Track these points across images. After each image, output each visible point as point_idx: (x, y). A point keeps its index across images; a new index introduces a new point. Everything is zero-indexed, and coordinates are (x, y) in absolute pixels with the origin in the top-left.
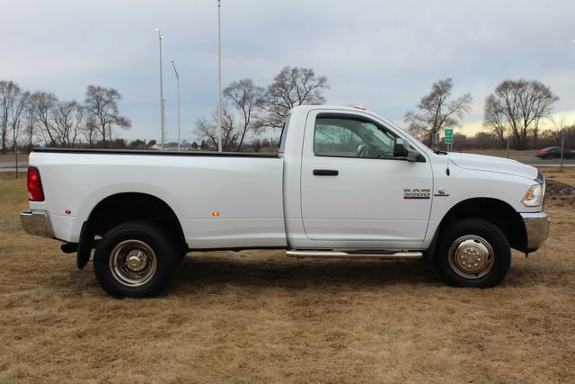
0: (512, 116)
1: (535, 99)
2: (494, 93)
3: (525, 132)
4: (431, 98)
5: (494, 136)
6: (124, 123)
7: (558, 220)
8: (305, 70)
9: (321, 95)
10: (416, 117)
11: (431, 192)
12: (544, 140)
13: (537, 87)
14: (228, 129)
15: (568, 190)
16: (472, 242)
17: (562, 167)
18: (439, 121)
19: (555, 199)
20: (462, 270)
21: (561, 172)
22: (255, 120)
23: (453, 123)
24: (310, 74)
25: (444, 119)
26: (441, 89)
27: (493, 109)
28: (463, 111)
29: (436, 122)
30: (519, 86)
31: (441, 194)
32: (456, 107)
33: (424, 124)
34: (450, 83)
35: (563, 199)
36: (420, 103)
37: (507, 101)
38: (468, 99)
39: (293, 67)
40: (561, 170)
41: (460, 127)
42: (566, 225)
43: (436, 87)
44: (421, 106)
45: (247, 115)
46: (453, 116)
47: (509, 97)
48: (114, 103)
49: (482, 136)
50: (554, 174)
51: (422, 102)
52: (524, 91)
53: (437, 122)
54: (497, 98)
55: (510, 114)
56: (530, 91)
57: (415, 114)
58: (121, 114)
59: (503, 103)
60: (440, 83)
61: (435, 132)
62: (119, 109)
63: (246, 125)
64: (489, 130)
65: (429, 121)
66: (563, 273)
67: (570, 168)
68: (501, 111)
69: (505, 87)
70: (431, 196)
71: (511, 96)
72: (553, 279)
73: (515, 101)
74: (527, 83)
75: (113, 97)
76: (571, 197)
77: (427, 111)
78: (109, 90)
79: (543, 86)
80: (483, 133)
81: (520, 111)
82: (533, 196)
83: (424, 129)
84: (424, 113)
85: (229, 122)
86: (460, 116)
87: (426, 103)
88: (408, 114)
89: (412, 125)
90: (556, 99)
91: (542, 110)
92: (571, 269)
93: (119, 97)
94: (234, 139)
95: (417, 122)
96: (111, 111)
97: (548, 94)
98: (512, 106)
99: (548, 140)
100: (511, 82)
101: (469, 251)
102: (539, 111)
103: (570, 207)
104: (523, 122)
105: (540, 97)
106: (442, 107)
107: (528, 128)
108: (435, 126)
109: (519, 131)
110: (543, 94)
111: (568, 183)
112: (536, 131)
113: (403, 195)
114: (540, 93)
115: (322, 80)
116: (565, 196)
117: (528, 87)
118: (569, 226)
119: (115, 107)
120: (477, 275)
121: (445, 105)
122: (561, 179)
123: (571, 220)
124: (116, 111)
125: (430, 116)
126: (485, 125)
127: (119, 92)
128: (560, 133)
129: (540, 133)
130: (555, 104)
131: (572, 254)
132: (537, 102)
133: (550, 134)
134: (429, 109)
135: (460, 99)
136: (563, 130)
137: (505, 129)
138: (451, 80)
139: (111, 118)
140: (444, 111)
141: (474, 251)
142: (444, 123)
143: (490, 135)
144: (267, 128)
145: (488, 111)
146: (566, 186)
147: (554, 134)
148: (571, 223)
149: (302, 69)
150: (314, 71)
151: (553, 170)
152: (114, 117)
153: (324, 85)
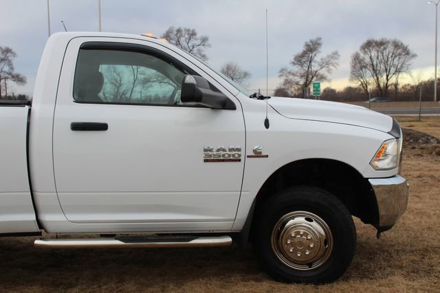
0: (376, 72)
1: (396, 56)
2: (359, 51)
3: (387, 86)
4: (302, 56)
5: (360, 89)
6: (19, 79)
7: (418, 173)
8: (189, 30)
9: (203, 53)
10: (290, 73)
11: (242, 153)
12: (404, 93)
13: (397, 45)
14: (118, 85)
15: (427, 138)
16: (302, 219)
17: (420, 117)
18: (310, 76)
19: (414, 148)
20: (288, 259)
21: (419, 121)
22: (143, 76)
23: (322, 78)
24: (192, 34)
25: (315, 74)
26: (312, 48)
27: (359, 65)
28: (331, 67)
29: (307, 77)
30: (381, 44)
31: (258, 154)
32: (325, 63)
33: (297, 79)
34: (320, 42)
35: (422, 148)
36: (293, 60)
37: (371, 58)
38: (336, 56)
39: (177, 27)
40: (419, 120)
41: (329, 81)
42: (426, 179)
43: (307, 45)
44: (293, 63)
45: (136, 72)
46: (323, 72)
47: (373, 55)
48: (9, 61)
49: (349, 90)
50: (412, 123)
51: (295, 59)
52: (385, 49)
53: (309, 77)
54: (362, 55)
55: (374, 70)
56: (390, 48)
57: (288, 70)
58: (16, 72)
59: (367, 60)
60: (311, 41)
61: (307, 86)
62: (14, 66)
63: (135, 81)
64: (355, 84)
65: (302, 77)
66: (426, 250)
67: (427, 117)
68: (365, 67)
69: (368, 45)
70: (242, 158)
71: (374, 53)
72: (413, 261)
73: (378, 58)
74: (388, 42)
75: (8, 55)
76: (429, 146)
77: (300, 67)
78: (3, 48)
79: (402, 44)
80: (350, 88)
81: (383, 67)
82: (386, 155)
83: (297, 84)
84: (296, 69)
85: (118, 79)
86: (329, 71)
87: (299, 60)
88: (282, 70)
89: (286, 80)
90: (414, 56)
91: (402, 66)
92: (435, 243)
93: (14, 55)
94: (123, 94)
95: (291, 77)
96: (6, 69)
97: (406, 52)
98: (375, 63)
99: (407, 93)
100: (374, 41)
101: (298, 233)
102: (399, 67)
103: (429, 157)
104: (385, 77)
105: (400, 54)
106: (313, 63)
107: (390, 83)
108: (307, 80)
109: (382, 85)
110: (402, 50)
111: (426, 132)
112: (396, 85)
113: (202, 156)
114: (400, 50)
115: (204, 40)
116: (424, 146)
117: (389, 45)
118: (430, 181)
119: (10, 64)
120: (310, 265)
121: (315, 62)
122: (419, 128)
123: (432, 173)
124: (12, 68)
125: (303, 72)
126: (351, 80)
127: (13, 50)
128: (417, 87)
129: (400, 87)
130: (413, 60)
131: (435, 218)
132: (396, 59)
133: (408, 88)
134: (302, 65)
135: (328, 57)
136: (421, 84)
137: (369, 84)
138: (320, 39)
139: (7, 75)
140: (315, 67)
141: (305, 234)
142: (315, 78)
143: (356, 89)
144: (154, 84)
145: (354, 67)
146: (424, 135)
147: (412, 87)
148: (432, 177)
149: (185, 30)
150: (196, 31)
151: (410, 119)
152: (10, 74)
153: (206, 44)
